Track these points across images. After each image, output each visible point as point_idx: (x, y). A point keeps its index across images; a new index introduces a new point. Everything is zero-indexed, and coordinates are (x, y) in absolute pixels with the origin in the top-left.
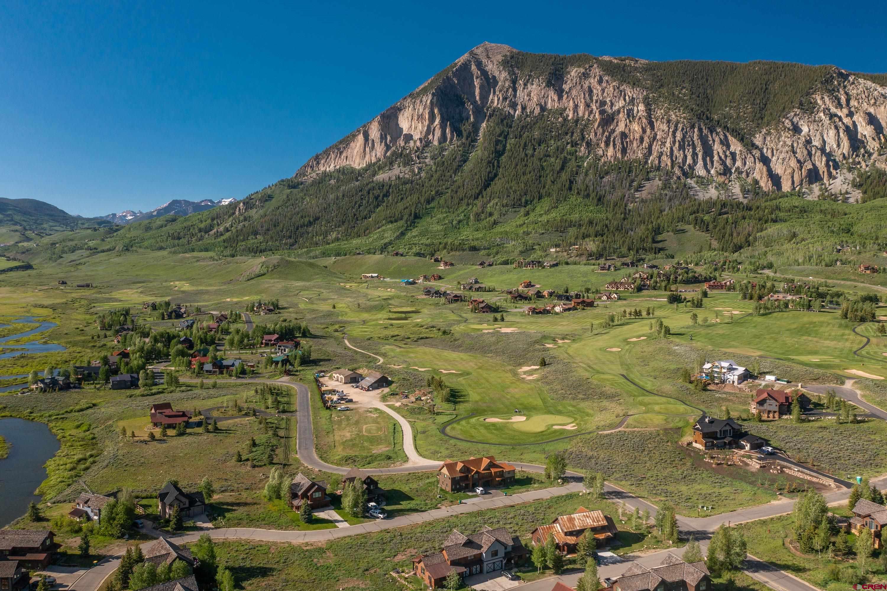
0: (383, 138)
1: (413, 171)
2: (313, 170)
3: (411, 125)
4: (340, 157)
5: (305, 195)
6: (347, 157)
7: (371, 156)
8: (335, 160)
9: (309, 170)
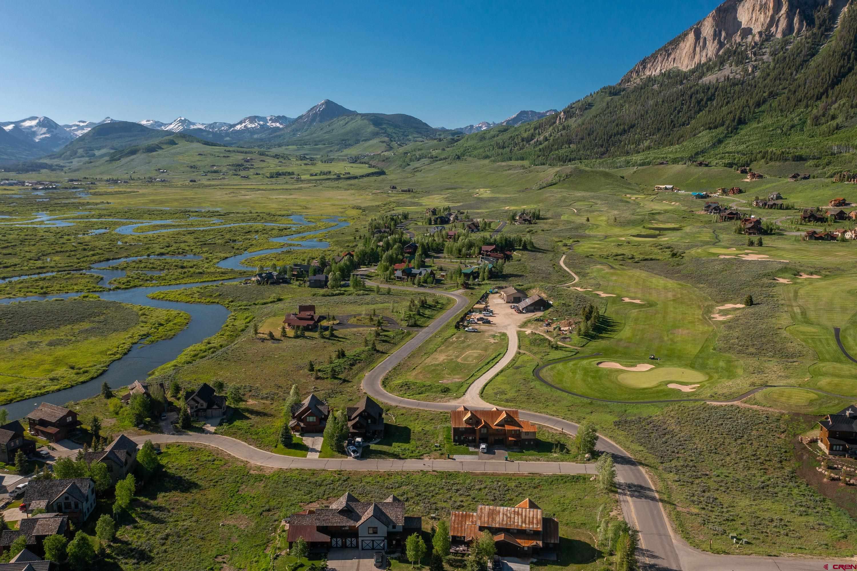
0: (716, 35)
1: (747, 70)
2: (638, 75)
3: (752, 17)
4: (667, 59)
5: (625, 102)
6: (674, 59)
7: (701, 56)
8: (662, 63)
9: (634, 75)
